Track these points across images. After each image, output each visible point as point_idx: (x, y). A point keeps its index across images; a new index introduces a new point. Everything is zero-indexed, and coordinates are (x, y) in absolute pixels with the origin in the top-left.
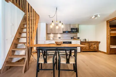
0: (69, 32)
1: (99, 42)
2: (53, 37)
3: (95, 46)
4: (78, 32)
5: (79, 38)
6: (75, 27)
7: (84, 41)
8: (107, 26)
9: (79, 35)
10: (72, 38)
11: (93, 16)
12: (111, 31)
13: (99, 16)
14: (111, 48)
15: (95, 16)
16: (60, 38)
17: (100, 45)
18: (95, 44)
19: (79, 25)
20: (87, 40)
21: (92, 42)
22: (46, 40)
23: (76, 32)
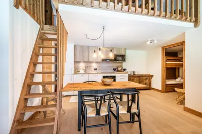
0: (111, 60)
1: (152, 76)
2: (84, 68)
3: (147, 81)
4: (125, 61)
5: (125, 70)
6: (120, 54)
7: (133, 74)
8: (163, 55)
9: (125, 65)
10: (114, 70)
11: (148, 41)
12: (166, 61)
13: (156, 42)
14: (166, 85)
15: (151, 40)
16: (96, 69)
17: (153, 80)
18: (146, 79)
19: (125, 49)
20: (136, 73)
21: (142, 76)
22: (73, 73)
23: (121, 61)
